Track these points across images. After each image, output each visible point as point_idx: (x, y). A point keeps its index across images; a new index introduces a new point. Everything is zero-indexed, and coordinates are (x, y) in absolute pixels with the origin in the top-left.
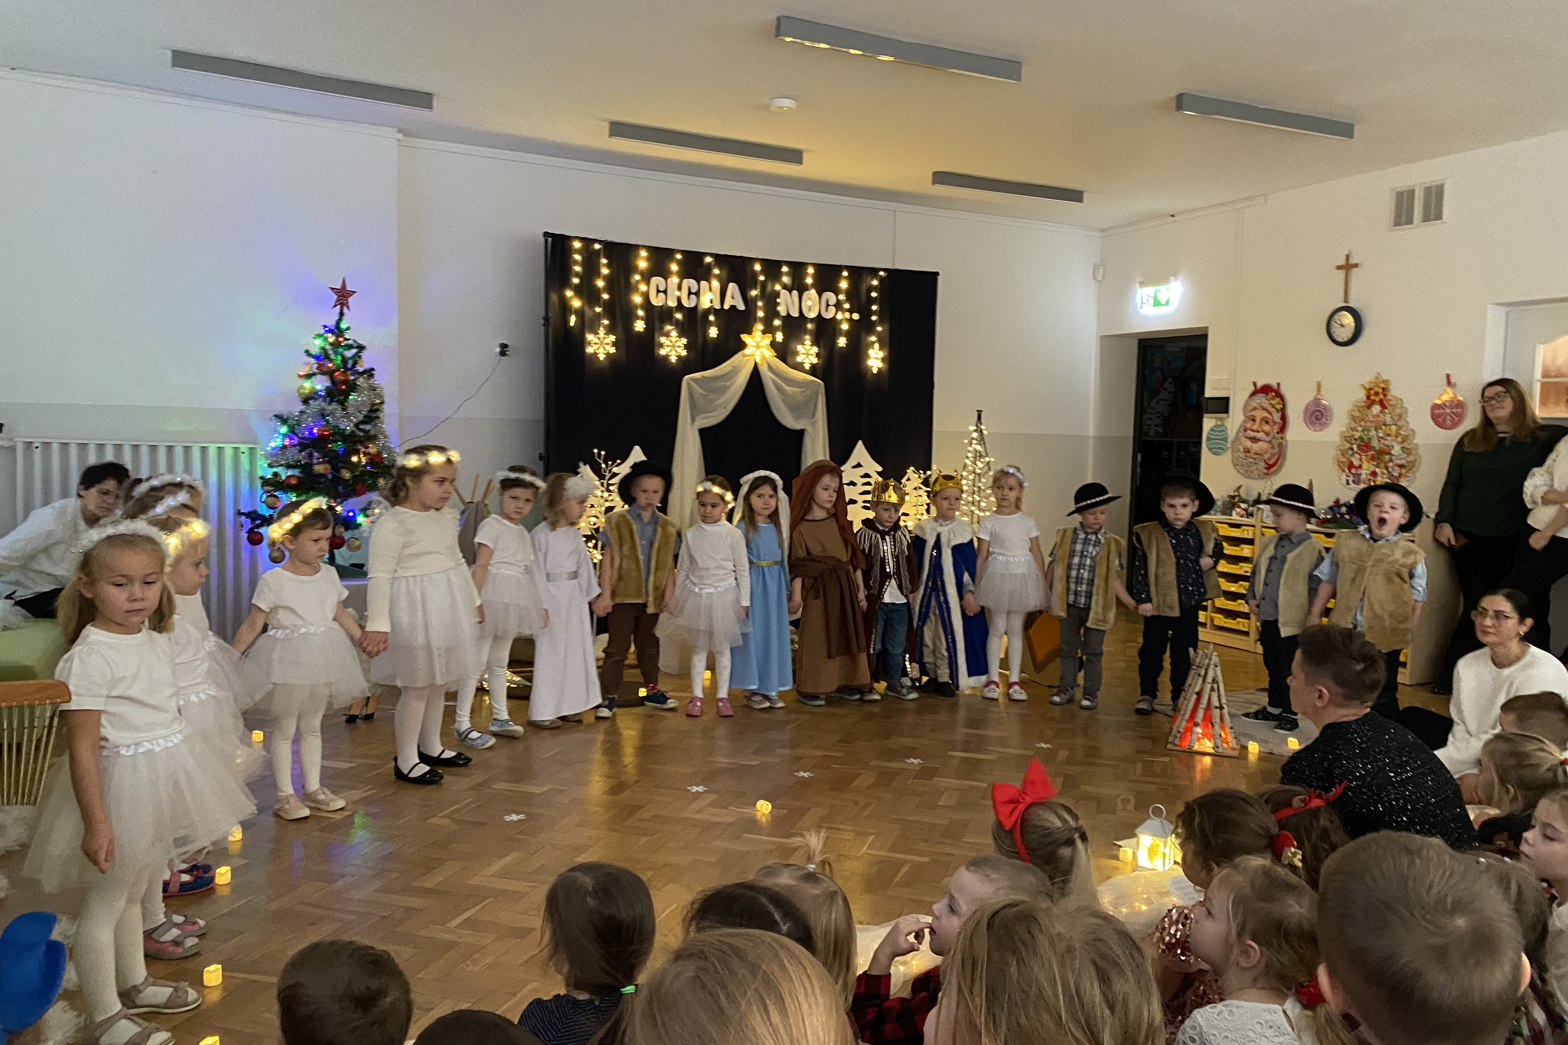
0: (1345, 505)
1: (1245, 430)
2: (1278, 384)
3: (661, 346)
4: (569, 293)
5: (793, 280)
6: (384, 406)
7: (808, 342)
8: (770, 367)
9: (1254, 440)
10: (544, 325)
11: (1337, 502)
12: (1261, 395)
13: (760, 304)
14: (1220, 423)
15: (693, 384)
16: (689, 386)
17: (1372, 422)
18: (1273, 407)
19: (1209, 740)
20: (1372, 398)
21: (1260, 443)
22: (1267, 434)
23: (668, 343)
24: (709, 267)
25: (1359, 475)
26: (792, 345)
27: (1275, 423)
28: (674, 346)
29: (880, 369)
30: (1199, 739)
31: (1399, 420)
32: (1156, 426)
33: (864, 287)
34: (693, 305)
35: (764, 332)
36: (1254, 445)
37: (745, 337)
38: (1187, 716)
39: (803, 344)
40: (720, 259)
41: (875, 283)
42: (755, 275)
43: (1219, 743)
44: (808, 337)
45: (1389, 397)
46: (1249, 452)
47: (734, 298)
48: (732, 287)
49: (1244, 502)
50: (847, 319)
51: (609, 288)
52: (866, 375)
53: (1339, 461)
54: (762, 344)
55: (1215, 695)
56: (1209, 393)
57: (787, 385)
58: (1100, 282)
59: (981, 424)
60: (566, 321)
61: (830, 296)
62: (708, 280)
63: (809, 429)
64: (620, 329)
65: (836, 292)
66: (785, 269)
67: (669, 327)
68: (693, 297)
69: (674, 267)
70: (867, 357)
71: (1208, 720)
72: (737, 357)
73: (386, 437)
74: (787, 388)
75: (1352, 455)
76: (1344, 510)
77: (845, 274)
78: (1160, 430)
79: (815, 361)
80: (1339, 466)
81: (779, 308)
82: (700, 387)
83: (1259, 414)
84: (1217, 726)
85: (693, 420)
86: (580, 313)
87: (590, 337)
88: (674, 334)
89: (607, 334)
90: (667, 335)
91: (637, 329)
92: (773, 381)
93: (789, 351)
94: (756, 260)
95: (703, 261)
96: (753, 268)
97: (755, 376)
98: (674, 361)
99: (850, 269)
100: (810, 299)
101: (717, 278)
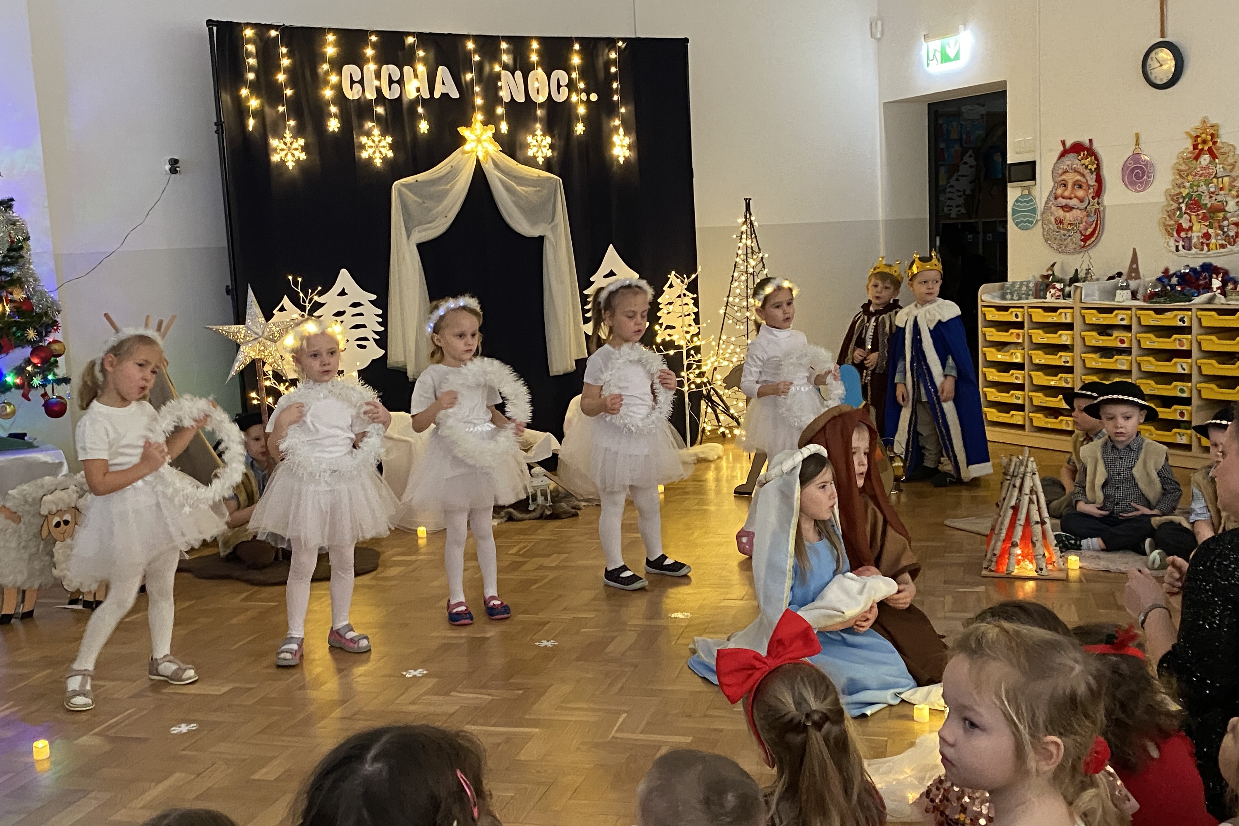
0: (1174, 274)
1: (1056, 198)
2: (1090, 141)
3: (363, 147)
4: (244, 92)
5: (515, 60)
6: (30, 243)
7: (539, 132)
8: (496, 165)
9: (1068, 208)
10: (217, 132)
11: (1166, 271)
12: (1072, 155)
13: (477, 89)
14: (1026, 192)
15: (404, 189)
16: (400, 194)
17: (1201, 175)
18: (1087, 167)
19: (1031, 562)
20: (1200, 147)
21: (1074, 211)
22: (1082, 201)
23: (370, 143)
24: (412, 49)
25: (1190, 239)
26: (521, 137)
27: (1089, 186)
28: (377, 146)
29: (627, 160)
30: (1018, 563)
31: (1231, 171)
32: (958, 206)
33: (601, 62)
34: (397, 96)
35: (485, 123)
36: (1067, 214)
37: (463, 131)
38: (1003, 535)
39: (534, 135)
40: (424, 39)
41: (613, 55)
42: (468, 56)
43: (1043, 565)
44: (538, 126)
45: (1219, 144)
46: (1061, 222)
47: (446, 86)
48: (442, 72)
49: (1059, 281)
50: (582, 101)
51: (292, 82)
52: (612, 165)
53: (1165, 225)
54: (484, 137)
55: (1034, 507)
56: (1012, 158)
57: (519, 184)
58: (879, 40)
59: (750, 214)
60: (243, 125)
61: (560, 75)
62: (411, 64)
63: (549, 234)
64: (309, 129)
65: (568, 69)
66: (504, 45)
67: (369, 125)
68: (395, 86)
69: (369, 52)
70: (611, 144)
71: (1027, 537)
72: (456, 155)
73: (35, 280)
74: (519, 188)
75: (1181, 216)
76: (1174, 280)
77: (577, 47)
78: (963, 211)
79: (549, 153)
80: (1166, 230)
81: (501, 93)
82: (415, 194)
83: (1071, 178)
84: (1038, 544)
85: (409, 234)
86: (259, 114)
87: (274, 142)
88: (376, 132)
89: (295, 137)
90: (369, 134)
91: (331, 129)
92: (501, 181)
93: (517, 143)
94: (467, 37)
95: (404, 42)
96: (465, 47)
97: (479, 174)
98: (378, 165)
99: (582, 41)
100: (537, 80)
101: (424, 61)
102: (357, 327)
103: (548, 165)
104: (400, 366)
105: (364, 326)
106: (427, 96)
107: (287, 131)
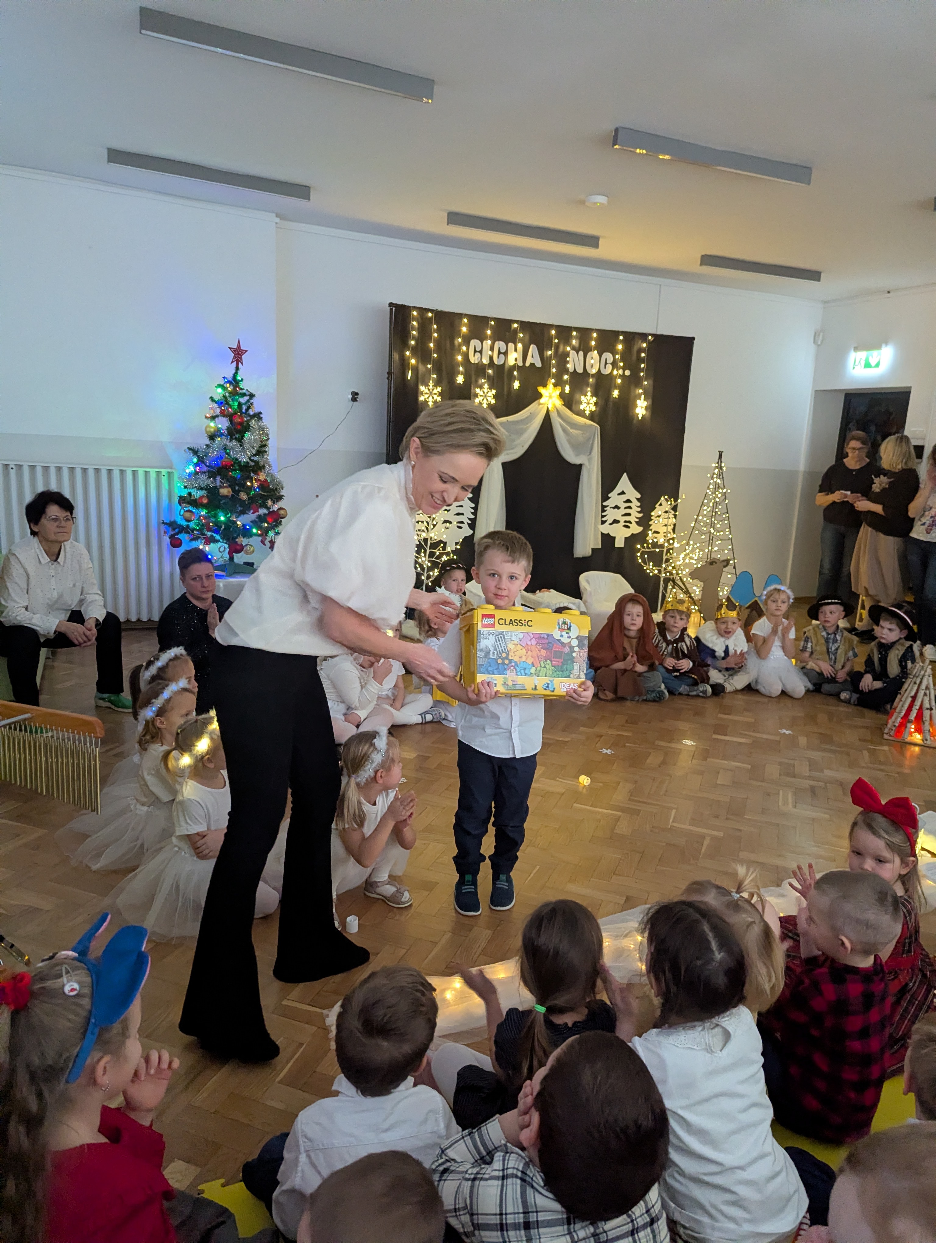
3: (476, 395)
4: (407, 353)
5: (580, 344)
6: (269, 441)
7: (589, 394)
8: (558, 414)
10: (388, 378)
13: (554, 362)
19: (920, 734)
23: (481, 393)
24: (515, 332)
26: (577, 396)
28: (485, 396)
29: (644, 415)
30: (911, 733)
33: (635, 349)
34: (502, 363)
35: (555, 385)
37: (541, 389)
38: (900, 713)
39: (586, 395)
40: (525, 326)
41: (645, 345)
42: (550, 339)
43: (928, 737)
44: (589, 389)
47: (534, 358)
48: (533, 349)
50: (620, 375)
51: (438, 349)
52: (633, 420)
54: (554, 395)
57: (571, 428)
58: (819, 345)
59: (721, 462)
60: (404, 374)
61: (608, 356)
62: (515, 342)
63: (587, 463)
64: (445, 382)
65: (614, 353)
66: (574, 333)
67: (483, 381)
68: (502, 356)
69: (489, 332)
70: (635, 406)
72: (535, 405)
73: (269, 466)
74: (571, 431)
77: (621, 338)
79: (594, 408)
81: (568, 366)
84: (927, 724)
86: (415, 370)
87: (422, 388)
88: (486, 386)
89: (436, 385)
90: (481, 387)
91: (458, 382)
92: (561, 425)
93: (574, 401)
94: (551, 326)
95: (511, 326)
96: (549, 333)
97: (547, 419)
99: (626, 334)
100: (592, 358)
101: (521, 340)
102: (458, 514)
103: (592, 417)
105: (463, 514)
106: (520, 364)
107: (431, 382)
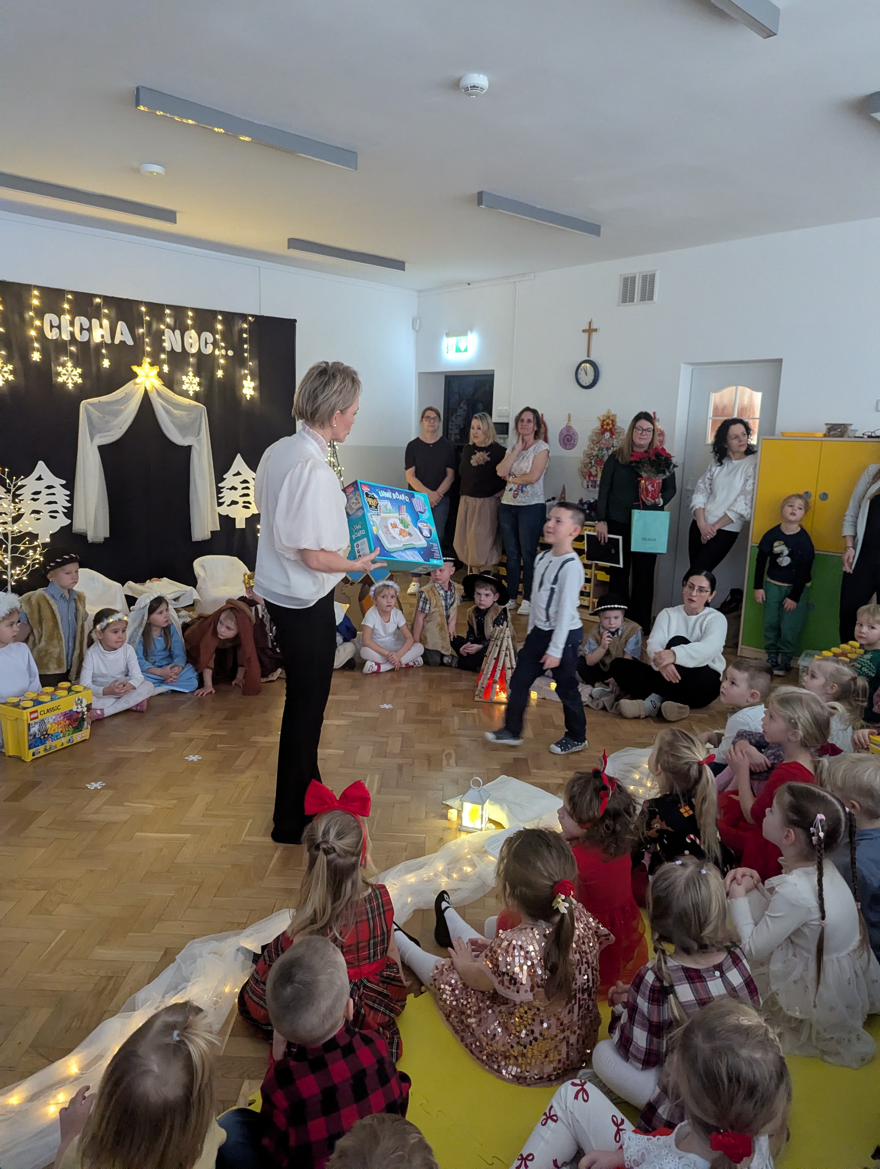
3: (59, 374)
5: (175, 322)
7: (191, 374)
8: (159, 394)
11: (581, 499)
13: (147, 340)
15: (90, 407)
16: (87, 410)
17: (604, 444)
20: (605, 427)
23: (64, 372)
24: (98, 307)
26: (178, 376)
28: (70, 375)
29: (252, 397)
30: (498, 694)
33: (236, 329)
34: (86, 339)
37: (135, 368)
38: (488, 676)
39: (187, 375)
40: (109, 301)
42: (140, 315)
44: (190, 369)
45: (615, 427)
47: (123, 334)
48: (121, 326)
50: (222, 355)
52: (241, 400)
53: (582, 471)
54: (151, 374)
55: (507, 658)
57: (175, 409)
58: (417, 331)
61: (208, 336)
62: (99, 318)
63: (195, 444)
64: (17, 358)
65: (213, 332)
67: (65, 359)
68: (85, 332)
69: (66, 306)
70: (241, 386)
71: (504, 678)
72: (129, 385)
74: (175, 412)
75: (591, 467)
77: (220, 318)
79: (198, 389)
80: (582, 474)
81: (164, 344)
82: (98, 411)
85: (92, 440)
88: (69, 364)
89: (5, 362)
90: (63, 365)
91: (34, 359)
92: (162, 405)
93: (175, 381)
94: (141, 303)
95: (92, 301)
96: (139, 309)
97: (146, 400)
98: (70, 388)
99: (225, 314)
100: (191, 338)
101: (107, 316)
102: (50, 503)
103: (197, 397)
104: (82, 531)
105: (55, 503)
106: (109, 341)
